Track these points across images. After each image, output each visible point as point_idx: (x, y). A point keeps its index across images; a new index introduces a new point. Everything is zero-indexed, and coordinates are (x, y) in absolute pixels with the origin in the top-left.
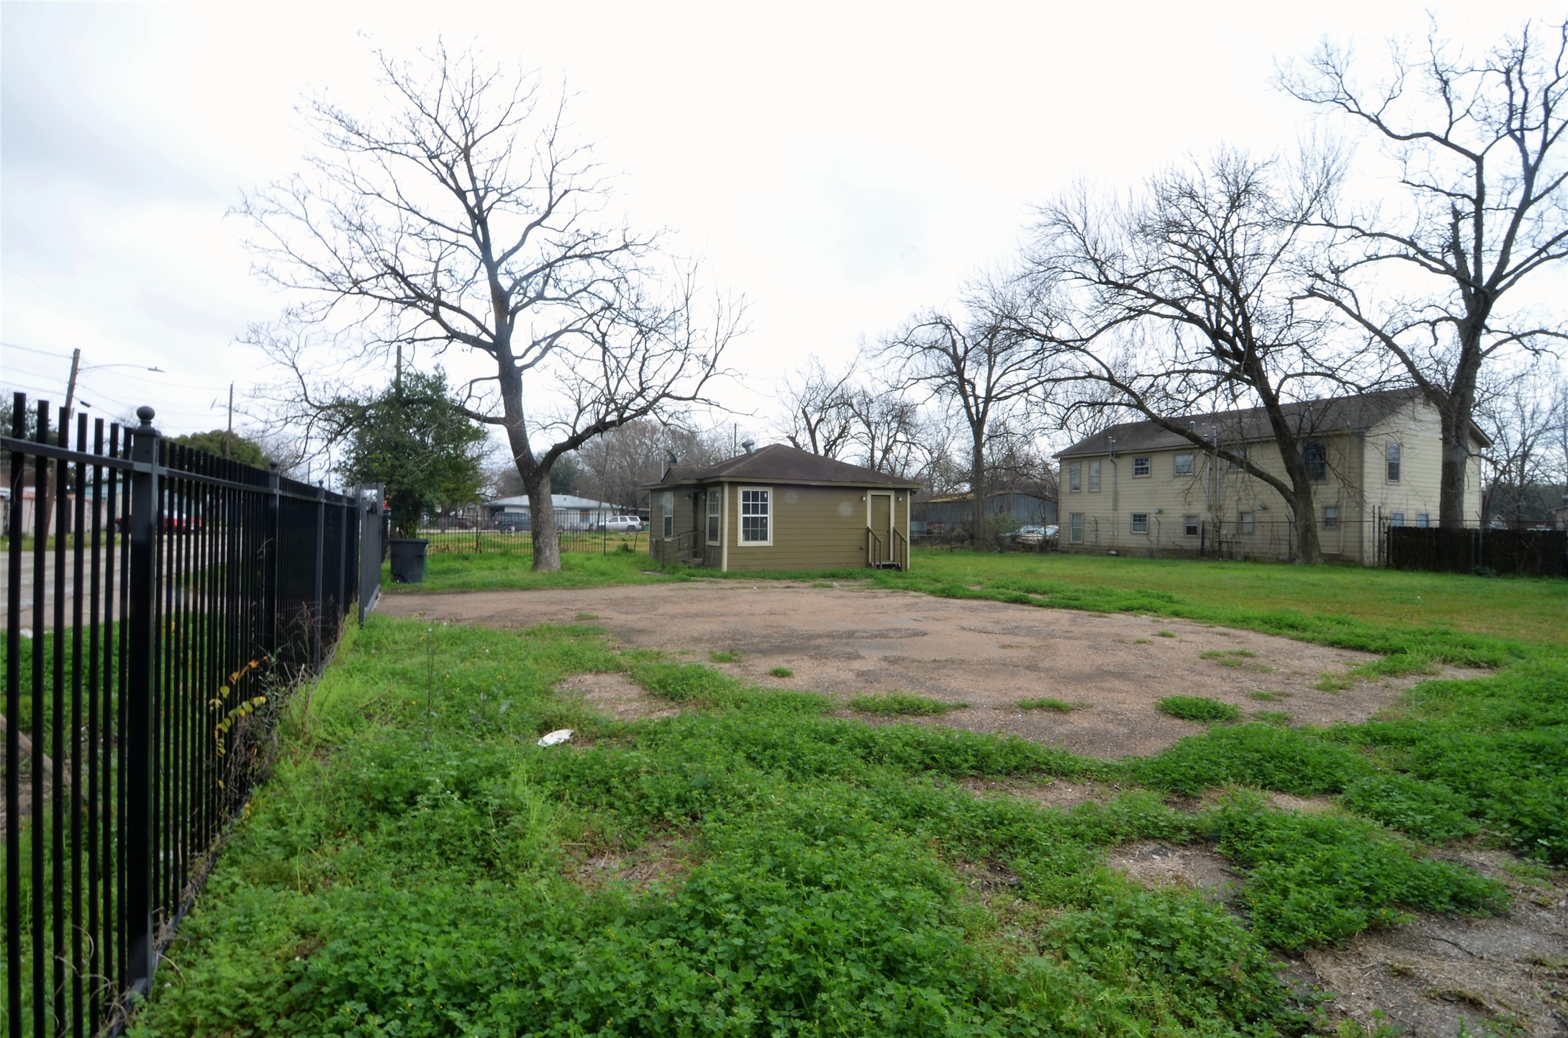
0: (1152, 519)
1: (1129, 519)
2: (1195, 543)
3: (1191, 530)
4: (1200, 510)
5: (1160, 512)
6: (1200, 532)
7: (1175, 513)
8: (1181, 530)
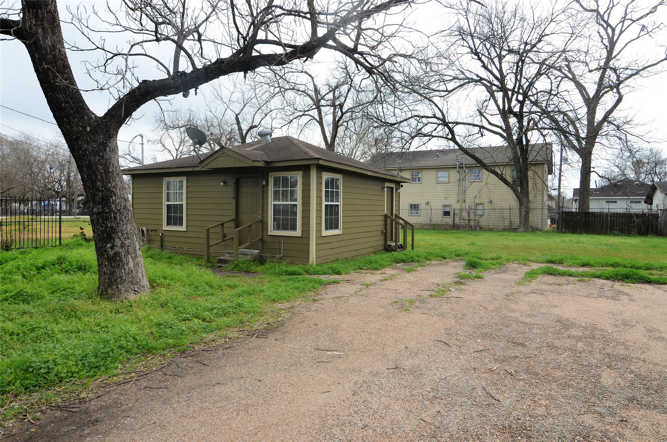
0: (423, 206)
1: (408, 207)
2: (449, 220)
3: (447, 214)
4: (453, 202)
5: (428, 203)
6: (452, 214)
7: (438, 205)
8: (441, 213)
